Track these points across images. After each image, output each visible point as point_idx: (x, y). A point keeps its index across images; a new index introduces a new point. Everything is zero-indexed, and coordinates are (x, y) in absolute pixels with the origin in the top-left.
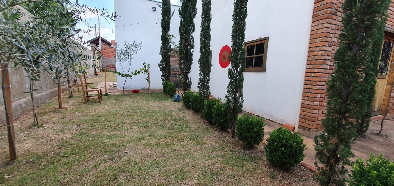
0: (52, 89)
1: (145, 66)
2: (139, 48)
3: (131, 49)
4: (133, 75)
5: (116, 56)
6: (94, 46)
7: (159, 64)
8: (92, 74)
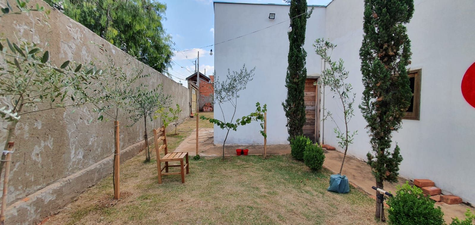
0: (127, 147)
1: (259, 109)
2: (250, 78)
3: (237, 81)
4: (239, 124)
5: (215, 94)
6: (192, 83)
7: (283, 104)
8: (187, 116)
